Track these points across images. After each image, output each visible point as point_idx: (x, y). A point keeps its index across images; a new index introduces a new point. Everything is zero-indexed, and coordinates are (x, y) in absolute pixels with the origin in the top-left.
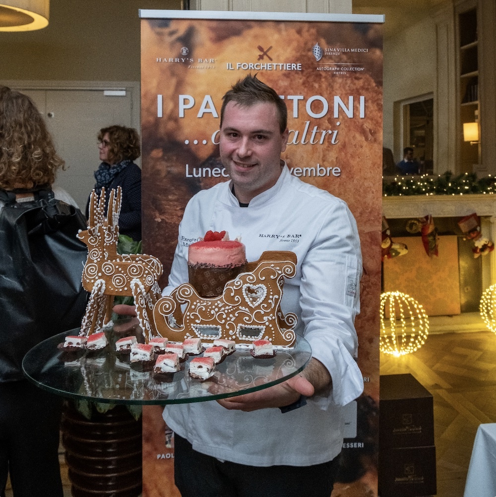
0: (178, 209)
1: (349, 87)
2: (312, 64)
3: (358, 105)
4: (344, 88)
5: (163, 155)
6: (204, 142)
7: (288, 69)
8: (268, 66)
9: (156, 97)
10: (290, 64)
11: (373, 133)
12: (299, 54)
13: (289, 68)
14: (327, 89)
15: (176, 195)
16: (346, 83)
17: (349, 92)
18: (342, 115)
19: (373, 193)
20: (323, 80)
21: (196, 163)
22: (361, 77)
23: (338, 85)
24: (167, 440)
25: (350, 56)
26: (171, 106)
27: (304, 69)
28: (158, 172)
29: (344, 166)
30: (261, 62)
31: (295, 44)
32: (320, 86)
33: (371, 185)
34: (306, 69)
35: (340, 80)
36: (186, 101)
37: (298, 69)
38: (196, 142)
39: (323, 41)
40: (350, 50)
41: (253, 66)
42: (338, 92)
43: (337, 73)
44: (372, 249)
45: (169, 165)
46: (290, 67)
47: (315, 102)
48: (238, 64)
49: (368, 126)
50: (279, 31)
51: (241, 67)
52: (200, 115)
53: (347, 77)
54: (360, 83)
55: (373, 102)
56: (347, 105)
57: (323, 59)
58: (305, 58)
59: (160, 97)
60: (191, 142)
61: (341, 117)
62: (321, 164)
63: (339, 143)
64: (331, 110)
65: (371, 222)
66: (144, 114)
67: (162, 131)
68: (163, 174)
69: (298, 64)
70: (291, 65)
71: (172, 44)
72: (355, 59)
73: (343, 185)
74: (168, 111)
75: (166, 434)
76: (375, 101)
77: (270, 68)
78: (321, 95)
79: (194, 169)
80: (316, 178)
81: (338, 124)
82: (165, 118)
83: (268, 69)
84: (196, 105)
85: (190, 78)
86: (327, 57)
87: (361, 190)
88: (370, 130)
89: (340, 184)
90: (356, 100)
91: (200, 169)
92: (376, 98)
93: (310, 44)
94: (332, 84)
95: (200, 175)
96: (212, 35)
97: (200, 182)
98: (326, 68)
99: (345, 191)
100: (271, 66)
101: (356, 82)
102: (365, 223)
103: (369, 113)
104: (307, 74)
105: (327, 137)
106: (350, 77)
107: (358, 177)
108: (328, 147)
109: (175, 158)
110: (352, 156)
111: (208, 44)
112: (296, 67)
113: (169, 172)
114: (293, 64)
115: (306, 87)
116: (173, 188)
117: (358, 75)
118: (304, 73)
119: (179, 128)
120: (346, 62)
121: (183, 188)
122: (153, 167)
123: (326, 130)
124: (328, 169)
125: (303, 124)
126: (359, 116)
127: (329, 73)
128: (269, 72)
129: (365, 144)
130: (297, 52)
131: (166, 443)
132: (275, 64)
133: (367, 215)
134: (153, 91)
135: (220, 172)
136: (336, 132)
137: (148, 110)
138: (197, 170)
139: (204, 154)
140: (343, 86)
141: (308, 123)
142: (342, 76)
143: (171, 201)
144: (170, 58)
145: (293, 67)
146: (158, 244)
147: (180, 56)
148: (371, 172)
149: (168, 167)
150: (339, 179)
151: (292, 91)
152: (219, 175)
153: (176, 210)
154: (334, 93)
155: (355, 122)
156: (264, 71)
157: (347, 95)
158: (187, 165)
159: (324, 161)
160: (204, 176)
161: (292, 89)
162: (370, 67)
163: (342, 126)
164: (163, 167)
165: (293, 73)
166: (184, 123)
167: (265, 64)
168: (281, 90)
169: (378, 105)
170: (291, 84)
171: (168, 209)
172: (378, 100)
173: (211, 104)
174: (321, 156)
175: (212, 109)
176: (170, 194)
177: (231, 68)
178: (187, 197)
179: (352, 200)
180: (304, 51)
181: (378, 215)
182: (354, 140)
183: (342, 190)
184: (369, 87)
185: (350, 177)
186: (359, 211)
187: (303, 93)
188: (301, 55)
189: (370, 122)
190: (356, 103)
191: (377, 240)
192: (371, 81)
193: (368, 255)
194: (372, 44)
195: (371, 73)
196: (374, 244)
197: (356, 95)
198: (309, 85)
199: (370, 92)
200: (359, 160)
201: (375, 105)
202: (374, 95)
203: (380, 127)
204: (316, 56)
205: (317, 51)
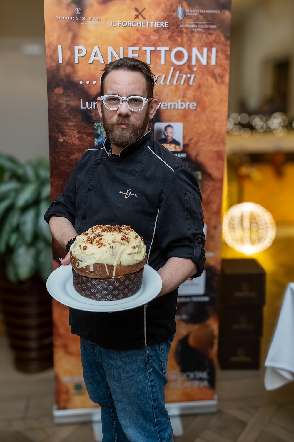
0: (75, 132)
1: (204, 40)
2: (176, 22)
3: (211, 55)
4: (200, 41)
5: (64, 92)
6: (94, 82)
8: (143, 24)
9: (57, 48)
10: (159, 22)
11: (221, 76)
12: (166, 15)
13: (158, 25)
14: (187, 42)
15: (73, 122)
16: (202, 38)
17: (204, 44)
18: (198, 63)
19: (220, 122)
20: (184, 35)
21: (89, 98)
22: (213, 33)
23: (196, 39)
25: (205, 16)
26: (68, 54)
27: (170, 27)
28: (60, 105)
29: (199, 102)
30: (137, 21)
31: (163, 6)
32: (182, 40)
33: (219, 116)
34: (172, 26)
35: (197, 36)
36: (79, 51)
37: (165, 26)
38: (88, 82)
39: (185, 4)
40: (206, 11)
41: (131, 24)
42: (196, 45)
43: (195, 30)
45: (68, 99)
46: (159, 24)
47: (178, 52)
48: (119, 22)
49: (218, 71)
51: (121, 24)
52: (91, 62)
53: (202, 33)
54: (212, 38)
55: (222, 53)
56: (202, 54)
57: (185, 18)
58: (171, 18)
59: (60, 47)
60: (84, 83)
62: (182, 100)
63: (196, 85)
64: (190, 59)
65: (218, 143)
66: (49, 60)
67: (62, 73)
68: (64, 106)
69: (165, 23)
70: (160, 23)
71: (69, 5)
72: (210, 19)
73: (198, 116)
74: (66, 58)
76: (224, 52)
77: (143, 25)
78: (183, 46)
79: (87, 103)
80: (178, 111)
81: (195, 69)
82: (64, 63)
83: (143, 26)
84: (87, 52)
85: (83, 33)
86: (188, 17)
87: (211, 120)
88: (219, 75)
89: (195, 115)
90: (209, 51)
91: (91, 103)
92: (225, 49)
93: (174, 7)
94: (191, 38)
95: (91, 107)
97: (91, 113)
98: (187, 26)
99: (199, 120)
100: (144, 24)
101: (210, 37)
102: (214, 144)
103: (218, 61)
104: (172, 30)
105: (186, 80)
106: (205, 33)
107: (208, 110)
108: (187, 87)
109: (72, 94)
110: (205, 94)
111: (96, 6)
112: (164, 25)
113: (68, 105)
114: (161, 23)
115: (171, 40)
116: (71, 117)
117: (211, 31)
118: (170, 30)
119: (75, 71)
120: (202, 21)
121: (80, 117)
122: (56, 101)
123: (186, 74)
124: (187, 104)
125: (169, 69)
126: (211, 63)
127: (190, 30)
128: (143, 28)
129: (215, 85)
130: (165, 12)
132: (148, 22)
133: (215, 138)
134: (55, 42)
136: (193, 76)
137: (51, 57)
138: (89, 103)
139: (94, 91)
140: (200, 39)
141: (172, 68)
142: (199, 32)
143: (70, 126)
144: (67, 16)
145: (161, 25)
146: (61, 158)
147: (75, 15)
148: (219, 106)
149: (67, 101)
150: (194, 112)
151: (160, 44)
153: (74, 133)
154: (192, 45)
155: (208, 69)
156: (139, 28)
157: (203, 47)
158: (82, 100)
159: (184, 97)
160: (94, 108)
161: (160, 42)
162: (221, 25)
163: (198, 71)
164: (63, 101)
165: (162, 29)
166: (79, 67)
167: (140, 22)
168: (153, 43)
169: (226, 55)
170: (159, 38)
171: (69, 132)
172: (226, 51)
173: (99, 53)
174: (182, 94)
175: (100, 57)
176: (69, 122)
177: (114, 25)
178: (82, 124)
179: (204, 127)
180: (170, 12)
181: (223, 138)
182: (207, 82)
183: (197, 120)
184: (220, 41)
185: (203, 110)
186: (209, 135)
187: (169, 45)
188: (168, 15)
189: (220, 68)
190: (209, 53)
191: (221, 156)
192: (221, 36)
193: (214, 168)
194: (223, 7)
195: (221, 30)
196: (220, 159)
197: (210, 47)
198: (173, 39)
199: (220, 45)
200: (210, 97)
201: (224, 55)
202: (223, 47)
203: (227, 72)
204: (179, 16)
205: (180, 12)
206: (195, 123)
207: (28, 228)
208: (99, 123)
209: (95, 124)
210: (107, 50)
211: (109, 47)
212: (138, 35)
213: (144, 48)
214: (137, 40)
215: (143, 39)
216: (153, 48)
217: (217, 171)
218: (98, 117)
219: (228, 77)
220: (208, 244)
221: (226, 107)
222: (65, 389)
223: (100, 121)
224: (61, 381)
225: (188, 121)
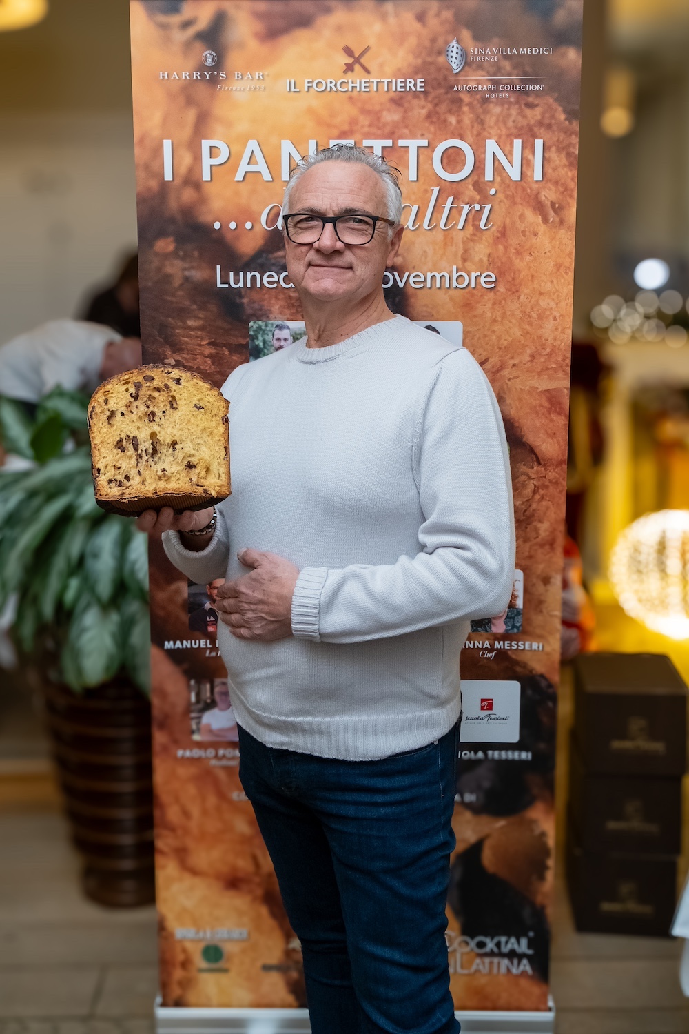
0: (204, 343)
1: (514, 121)
2: (445, 78)
3: (530, 157)
4: (505, 123)
5: (177, 249)
6: (248, 225)
7: (399, 89)
8: (363, 85)
9: (161, 145)
10: (404, 80)
11: (558, 208)
12: (419, 61)
13: (401, 87)
14: (473, 127)
15: (200, 318)
16: (509, 115)
17: (514, 131)
18: (500, 176)
19: (555, 319)
20: (465, 109)
21: (235, 263)
22: (536, 102)
23: (494, 119)
24: (194, 727)
25: (517, 61)
26: (187, 159)
27: (430, 89)
28: (167, 278)
29: (503, 271)
30: (350, 77)
31: (412, 41)
32: (459, 122)
33: (553, 304)
34: (434, 88)
35: (497, 110)
36: (213, 151)
37: (418, 89)
38: (233, 225)
39: (466, 34)
40: (518, 51)
41: (335, 85)
42: (493, 132)
43: (493, 96)
44: (551, 421)
45: (186, 265)
46: (403, 85)
47: (450, 150)
48: (307, 81)
49: (549, 195)
51: (312, 87)
52: (239, 176)
53: (510, 103)
54: (535, 115)
55: (559, 150)
56: (509, 155)
57: (466, 68)
58: (432, 69)
59: (167, 144)
60: (225, 226)
61: (498, 179)
62: (460, 266)
63: (494, 229)
64: (479, 166)
65: (551, 372)
66: (141, 175)
67: (173, 204)
69: (418, 81)
70: (405, 82)
71: (187, 46)
72: (528, 69)
73: (500, 304)
74: (183, 170)
75: (193, 718)
76: (563, 148)
77: (365, 87)
78: (462, 137)
79: (232, 274)
80: (451, 292)
81: (492, 192)
82: (178, 181)
83: (363, 89)
84: (232, 154)
85: (220, 109)
86: (474, 66)
87: (534, 315)
88: (553, 204)
89: (494, 303)
90: (528, 146)
91: (241, 274)
92: (566, 142)
93: (440, 42)
94: (482, 117)
95: (241, 285)
96: (259, 27)
97: (241, 297)
98: (472, 85)
99: (504, 315)
100: (367, 85)
101: (528, 112)
102: (540, 373)
103: (550, 171)
104: (434, 98)
105: (470, 217)
106: (517, 102)
107: (527, 291)
108: (474, 234)
109: (196, 254)
110: (518, 253)
111: (253, 44)
112: (415, 85)
113: (187, 279)
114: (408, 81)
115: (432, 123)
116: (195, 307)
117: (531, 99)
118: (430, 98)
119: (202, 200)
120: (510, 75)
121: (213, 308)
122: (159, 270)
123: (470, 203)
124: (473, 276)
125: (427, 192)
126: (532, 176)
127: (478, 97)
128: (364, 94)
129: (542, 228)
130: (416, 57)
131: (193, 732)
132: (375, 81)
133: (542, 360)
134: (156, 133)
135: (276, 279)
136: (488, 207)
137: (147, 167)
138: (237, 275)
139: (249, 245)
140: (503, 120)
141: (436, 190)
142: (501, 102)
143: (191, 329)
144: (183, 71)
145: (408, 85)
147: (202, 68)
148: (552, 282)
149: (185, 269)
150: (492, 294)
151: (406, 131)
152: (275, 285)
153: (200, 345)
154: (486, 133)
155: (524, 189)
156: (355, 94)
157: (511, 137)
158: (218, 267)
159: (464, 260)
160: (249, 286)
161: (407, 127)
162: (556, 83)
163: (500, 196)
164: (176, 269)
165: (409, 97)
166: (212, 190)
167: (357, 80)
168: (387, 129)
169: (569, 155)
170: (404, 118)
171: (187, 343)
172: (569, 145)
173: (259, 155)
174: (461, 252)
175: (261, 166)
176: (189, 318)
177: (294, 89)
178: (219, 323)
179: (517, 332)
180: (429, 54)
181: (564, 360)
182: (522, 222)
183: (498, 314)
184: (553, 121)
185: (513, 289)
186: (529, 351)
187: (427, 135)
188: (425, 63)
189: (553, 188)
190: (527, 152)
191: (560, 404)
192: (556, 110)
193: (543, 431)
194: (560, 39)
195: (556, 95)
196: (555, 411)
197: (527, 137)
198: (438, 119)
199: (553, 132)
200: (531, 258)
201: (563, 155)
202: (562, 136)
203: (571, 196)
204: (452, 64)
205: (454, 55)
206: (494, 321)
208: (260, 322)
209: (251, 324)
210: (279, 148)
211: (282, 141)
212: (354, 111)
213: (366, 143)
214: (350, 124)
215: (364, 121)
216: (389, 143)
217: (550, 440)
218: (256, 306)
219: (574, 210)
220: (528, 621)
221: (569, 284)
222: (181, 957)
223: (262, 315)
224: (171, 935)
225: (475, 316)
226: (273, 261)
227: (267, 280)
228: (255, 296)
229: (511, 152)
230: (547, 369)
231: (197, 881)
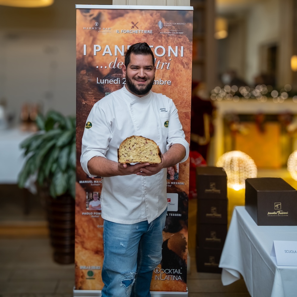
0: (93, 98)
1: (176, 41)
2: (158, 30)
3: (180, 51)
4: (173, 42)
5: (86, 73)
6: (106, 67)
7: (146, 33)
8: (136, 31)
9: (83, 46)
11: (187, 64)
12: (151, 26)
14: (165, 43)
15: (92, 92)
16: (174, 40)
17: (176, 44)
18: (172, 55)
20: (163, 38)
21: (102, 77)
22: (181, 37)
23: (170, 41)
24: (87, 206)
25: (176, 26)
26: (90, 50)
27: (154, 33)
28: (84, 81)
29: (173, 80)
30: (133, 29)
31: (149, 21)
32: (161, 41)
33: (186, 89)
35: (171, 38)
36: (97, 48)
37: (151, 33)
38: (101, 67)
39: (163, 19)
40: (177, 24)
41: (129, 31)
42: (170, 44)
43: (170, 35)
44: (186, 121)
45: (89, 77)
47: (159, 49)
48: (122, 30)
49: (185, 61)
50: (142, 15)
51: (123, 32)
52: (104, 54)
54: (181, 40)
55: (187, 49)
56: (174, 50)
57: (163, 28)
58: (154, 28)
59: (85, 46)
60: (99, 67)
61: (172, 56)
62: (162, 79)
63: (171, 69)
64: (167, 53)
65: (186, 107)
66: (78, 53)
67: (86, 61)
68: (86, 82)
69: (151, 31)
70: (147, 31)
71: (91, 21)
72: (179, 28)
74: (89, 52)
75: (87, 203)
76: (188, 49)
78: (162, 45)
80: (159, 86)
81: (170, 59)
82: (87, 55)
83: (136, 33)
84: (102, 48)
85: (99, 37)
86: (165, 27)
87: (181, 92)
88: (186, 63)
89: (171, 89)
90: (179, 48)
91: (103, 80)
92: (189, 47)
93: (157, 21)
94: (167, 40)
95: (103, 83)
96: (110, 16)
97: (103, 86)
98: (165, 32)
99: (173, 92)
101: (179, 39)
102: (183, 108)
103: (185, 54)
104: (155, 35)
105: (164, 66)
106: (176, 37)
107: (179, 86)
108: (165, 70)
109: (92, 74)
110: (177, 75)
111: (108, 21)
112: (150, 32)
113: (89, 81)
115: (154, 41)
116: (91, 88)
117: (180, 36)
118: (154, 35)
119: (94, 60)
120: (174, 30)
121: (96, 89)
122: (82, 78)
123: (164, 62)
124: (165, 81)
126: (180, 56)
127: (166, 35)
129: (183, 69)
130: (150, 24)
131: (87, 207)
132: (140, 30)
133: (184, 104)
134: (82, 43)
135: (113, 81)
136: (169, 63)
137: (79, 52)
138: (102, 80)
139: (105, 72)
140: (173, 41)
142: (172, 36)
143: (90, 94)
144: (90, 27)
145: (148, 32)
146: (84, 115)
147: (94, 26)
148: (186, 83)
149: (89, 78)
150: (170, 86)
152: (112, 83)
153: (92, 99)
154: (168, 44)
155: (178, 59)
156: (134, 34)
157: (175, 45)
158: (97, 78)
159: (163, 77)
161: (148, 42)
162: (187, 32)
163: (172, 61)
164: (86, 78)
165: (148, 35)
166: (96, 58)
167: (135, 30)
169: (190, 50)
170: (147, 40)
171: (88, 98)
173: (109, 49)
174: (162, 75)
175: (109, 52)
176: (89, 91)
177: (119, 32)
178: (97, 93)
180: (154, 24)
181: (189, 104)
182: (178, 67)
183: (172, 92)
184: (186, 42)
185: (176, 85)
186: (180, 102)
187: (153, 45)
188: (152, 26)
189: (186, 59)
190: (179, 49)
191: (188, 116)
192: (186, 39)
193: (184, 123)
194: (187, 21)
195: (186, 35)
196: (187, 118)
197: (179, 45)
198: (156, 40)
199: (186, 44)
200: (180, 77)
201: (188, 50)
202: (188, 45)
203: (191, 61)
204: (160, 27)
205: (160, 24)
206: (171, 93)
207: (64, 160)
209: (106, 93)
210: (114, 47)
211: (115, 45)
212: (134, 38)
214: (133, 41)
215: (137, 41)
217: (186, 126)
218: (107, 88)
219: (192, 64)
220: (180, 176)
221: (190, 84)
222: (81, 275)
223: (109, 91)
224: (79, 268)
225: (166, 92)
226: (112, 77)
227: (110, 82)
228: (107, 86)
229: (175, 49)
230: (185, 106)
231: (87, 251)
